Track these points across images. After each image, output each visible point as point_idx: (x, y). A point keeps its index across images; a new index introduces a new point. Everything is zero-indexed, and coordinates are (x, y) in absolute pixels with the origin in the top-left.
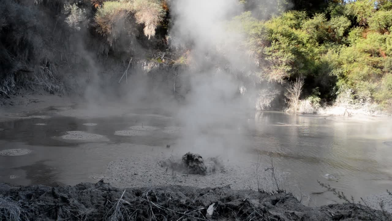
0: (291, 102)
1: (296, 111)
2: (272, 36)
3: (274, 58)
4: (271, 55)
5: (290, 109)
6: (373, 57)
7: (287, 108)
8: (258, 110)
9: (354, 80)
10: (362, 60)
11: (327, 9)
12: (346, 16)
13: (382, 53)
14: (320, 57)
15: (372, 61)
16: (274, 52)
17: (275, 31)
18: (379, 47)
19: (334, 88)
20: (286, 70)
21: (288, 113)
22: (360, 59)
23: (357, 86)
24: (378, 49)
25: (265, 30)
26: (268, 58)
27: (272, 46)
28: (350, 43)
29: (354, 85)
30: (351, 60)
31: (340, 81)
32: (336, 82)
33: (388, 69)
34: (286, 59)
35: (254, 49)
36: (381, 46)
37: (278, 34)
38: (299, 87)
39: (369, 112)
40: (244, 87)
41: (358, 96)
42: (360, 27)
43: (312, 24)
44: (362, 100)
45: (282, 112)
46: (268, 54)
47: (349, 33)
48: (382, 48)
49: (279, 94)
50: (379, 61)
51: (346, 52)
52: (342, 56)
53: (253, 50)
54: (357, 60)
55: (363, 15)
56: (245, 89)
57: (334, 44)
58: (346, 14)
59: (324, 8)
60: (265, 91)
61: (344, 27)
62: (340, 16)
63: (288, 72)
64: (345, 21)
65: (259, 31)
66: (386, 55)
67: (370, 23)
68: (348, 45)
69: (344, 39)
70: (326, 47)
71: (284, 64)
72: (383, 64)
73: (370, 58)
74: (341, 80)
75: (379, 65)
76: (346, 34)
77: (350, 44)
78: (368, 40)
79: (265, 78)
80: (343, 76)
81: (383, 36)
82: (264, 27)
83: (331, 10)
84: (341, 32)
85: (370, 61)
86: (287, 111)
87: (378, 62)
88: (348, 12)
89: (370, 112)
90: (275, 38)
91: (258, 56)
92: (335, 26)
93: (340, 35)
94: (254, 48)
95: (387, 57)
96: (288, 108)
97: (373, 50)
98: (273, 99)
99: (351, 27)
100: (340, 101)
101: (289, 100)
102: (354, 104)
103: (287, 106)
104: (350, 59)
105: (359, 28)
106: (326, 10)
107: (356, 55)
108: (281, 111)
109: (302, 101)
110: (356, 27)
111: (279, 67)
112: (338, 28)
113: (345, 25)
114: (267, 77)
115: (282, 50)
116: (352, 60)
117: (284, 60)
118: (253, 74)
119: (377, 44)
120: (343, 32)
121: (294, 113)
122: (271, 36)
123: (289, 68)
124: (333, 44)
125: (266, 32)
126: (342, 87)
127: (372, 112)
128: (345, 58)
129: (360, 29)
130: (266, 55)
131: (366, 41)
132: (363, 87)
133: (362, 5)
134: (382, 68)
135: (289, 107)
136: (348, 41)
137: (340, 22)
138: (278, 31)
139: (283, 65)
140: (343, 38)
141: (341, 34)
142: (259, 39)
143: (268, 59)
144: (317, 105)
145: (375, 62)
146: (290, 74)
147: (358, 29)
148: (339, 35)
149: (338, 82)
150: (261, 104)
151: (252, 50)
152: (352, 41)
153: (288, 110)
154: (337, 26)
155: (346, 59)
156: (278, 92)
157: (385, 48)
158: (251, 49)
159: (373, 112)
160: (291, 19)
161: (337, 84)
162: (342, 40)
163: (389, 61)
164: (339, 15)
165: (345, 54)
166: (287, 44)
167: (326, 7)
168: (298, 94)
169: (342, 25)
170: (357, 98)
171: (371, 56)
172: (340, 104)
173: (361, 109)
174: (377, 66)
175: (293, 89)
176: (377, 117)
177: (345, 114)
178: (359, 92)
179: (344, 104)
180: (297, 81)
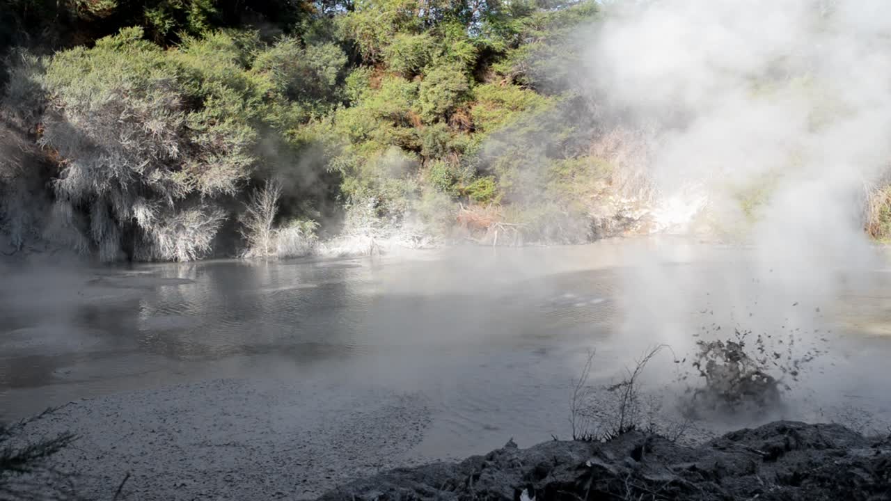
0: (254, 235)
1: (267, 253)
2: (203, 86)
3: (213, 138)
4: (205, 130)
5: (252, 251)
6: (399, 127)
7: (246, 250)
8: (183, 262)
9: (373, 177)
10: (380, 135)
11: (296, 27)
12: (338, 42)
13: (415, 118)
14: (295, 131)
15: (398, 135)
16: (213, 124)
17: (207, 74)
18: (406, 107)
19: (338, 197)
20: (243, 164)
21: (249, 261)
22: (377, 133)
23: (382, 189)
24: (407, 111)
25: (183, 71)
26: (200, 137)
27: (207, 109)
28: (351, 99)
29: (374, 187)
30: (358, 135)
31: (347, 181)
32: (340, 184)
33: (432, 151)
34: (241, 140)
35: (164, 117)
36: (411, 104)
37: (215, 83)
38: (272, 200)
39: (412, 242)
40: (147, 210)
41: (385, 209)
42: (366, 66)
43: (276, 58)
44: (395, 217)
45: (237, 260)
46: (199, 128)
47: (346, 79)
48: (414, 109)
49: (226, 219)
50: (411, 134)
51: (346, 118)
52: (341, 127)
53: (162, 120)
54: (371, 134)
55: (371, 41)
56: (150, 214)
57: (320, 102)
58: (337, 39)
59: (289, 25)
60: (198, 214)
61: (337, 66)
62: (324, 43)
63: (246, 168)
64: (337, 54)
65: (170, 73)
66: (423, 122)
67: (386, 58)
68: (347, 104)
69: (337, 92)
70: (306, 109)
71: (237, 149)
72: (419, 142)
73: (394, 131)
74: (349, 179)
75: (412, 143)
76: (340, 80)
77: (351, 101)
78: (385, 93)
79: (194, 184)
80: (350, 170)
81: (413, 85)
82: (181, 64)
83: (303, 28)
84: (331, 74)
85: (394, 135)
86: (246, 256)
87: (408, 138)
88: (340, 35)
89: (413, 240)
90: (208, 91)
91: (174, 134)
92: (317, 63)
93: (331, 84)
94: (165, 115)
95: (424, 128)
96: (249, 250)
97: (399, 113)
98: (215, 232)
99: (347, 65)
100: (353, 224)
101: (249, 231)
102: (382, 227)
103: (246, 245)
104: (356, 134)
105: (365, 69)
106: (294, 28)
107: (368, 125)
108: (234, 258)
109: (280, 231)
110: (358, 66)
111: (227, 159)
112: (324, 67)
113: (337, 62)
114: (199, 182)
115: (231, 120)
116: (360, 136)
117: (237, 141)
118: (167, 178)
119: (402, 100)
120: (335, 76)
121: (263, 260)
122: (200, 86)
123: (248, 161)
124: (317, 102)
125: (188, 78)
126: (354, 194)
127: (417, 241)
128: (347, 131)
129: (367, 71)
130: (192, 130)
131: (381, 94)
132: (395, 191)
133: (367, 20)
134: (418, 149)
135: (249, 247)
136: (345, 96)
137: (327, 56)
138: (214, 75)
139: (234, 154)
140: (336, 89)
141: (332, 81)
142: (173, 94)
143: (199, 140)
144: (311, 236)
145: (404, 138)
146: (249, 173)
147: (362, 71)
148: (328, 82)
149: (343, 183)
150: (191, 247)
151: (160, 119)
152: (353, 95)
153: (248, 255)
154: (322, 64)
155: (350, 134)
156: (224, 215)
157: (418, 109)
158: (157, 119)
159: (419, 239)
160: (228, 49)
161: (343, 187)
162: (335, 93)
163: (430, 135)
164: (323, 41)
165: (345, 123)
166: (240, 105)
167: (293, 23)
168: (269, 216)
169: (332, 62)
170: (384, 215)
171: (395, 126)
172: (354, 229)
173: (397, 237)
174: (408, 146)
175: (260, 204)
176: (427, 249)
177: (372, 250)
178: (387, 201)
179: (363, 229)
180: (266, 187)
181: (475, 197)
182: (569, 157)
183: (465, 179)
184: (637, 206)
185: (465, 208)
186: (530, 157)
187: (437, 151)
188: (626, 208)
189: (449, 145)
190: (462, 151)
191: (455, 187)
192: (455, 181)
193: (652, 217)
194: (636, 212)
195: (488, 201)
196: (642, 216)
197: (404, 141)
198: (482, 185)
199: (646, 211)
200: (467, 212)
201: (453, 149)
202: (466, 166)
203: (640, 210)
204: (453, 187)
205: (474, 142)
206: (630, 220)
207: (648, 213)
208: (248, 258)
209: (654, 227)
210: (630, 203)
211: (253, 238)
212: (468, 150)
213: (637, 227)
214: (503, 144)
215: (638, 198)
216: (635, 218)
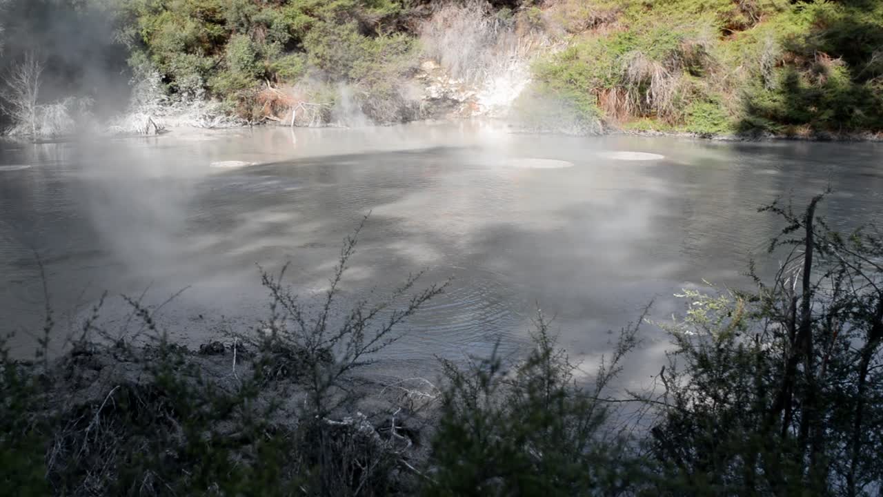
0: (18, 110)
1: (35, 131)
5: (18, 128)
7: (11, 127)
9: (164, 51)
10: (180, 7)
15: (202, 8)
21: (14, 139)
22: (177, 4)
23: (174, 65)
29: (166, 62)
30: (156, 5)
31: (134, 55)
32: (127, 58)
33: (235, 24)
38: (35, 74)
39: (203, 120)
41: (177, 85)
44: (185, 95)
50: (217, 7)
54: (170, 4)
72: (224, 15)
73: (197, 3)
74: (137, 53)
75: (218, 17)
80: (140, 44)
85: (196, 7)
86: (11, 134)
87: (214, 11)
89: (205, 119)
96: (14, 127)
100: (139, 100)
101: (13, 107)
102: (171, 104)
103: (10, 121)
104: (153, 4)
109: (45, 107)
116: (158, 7)
121: (31, 137)
126: (138, 69)
127: (209, 120)
132: (186, 66)
134: (223, 23)
135: (15, 124)
144: (85, 114)
145: (208, 10)
149: (130, 57)
153: (14, 132)
155: (146, 4)
159: (212, 118)
161: (130, 62)
168: (33, 91)
170: (175, 92)
172: (140, 107)
173: (186, 116)
174: (213, 19)
175: (20, 78)
176: (219, 128)
177: (148, 128)
178: (178, 77)
179: (148, 107)
180: (26, 60)
181: (281, 75)
182: (382, 35)
183: (271, 55)
184: (463, 88)
185: (273, 87)
186: (339, 34)
187: (242, 25)
188: (453, 89)
189: (253, 19)
190: (269, 26)
191: (259, 64)
192: (258, 56)
193: (477, 100)
194: (462, 94)
195: (296, 79)
196: (468, 99)
197: (208, 13)
198: (291, 62)
199: (473, 93)
200: (274, 90)
201: (258, 23)
202: (273, 41)
203: (466, 91)
204: (257, 63)
205: (282, 16)
206: (456, 102)
207: (473, 95)
208: (13, 135)
209: (478, 110)
210: (456, 85)
211: (17, 114)
212: (275, 25)
213: (460, 109)
214: (312, 19)
215: (465, 80)
216: (461, 100)
